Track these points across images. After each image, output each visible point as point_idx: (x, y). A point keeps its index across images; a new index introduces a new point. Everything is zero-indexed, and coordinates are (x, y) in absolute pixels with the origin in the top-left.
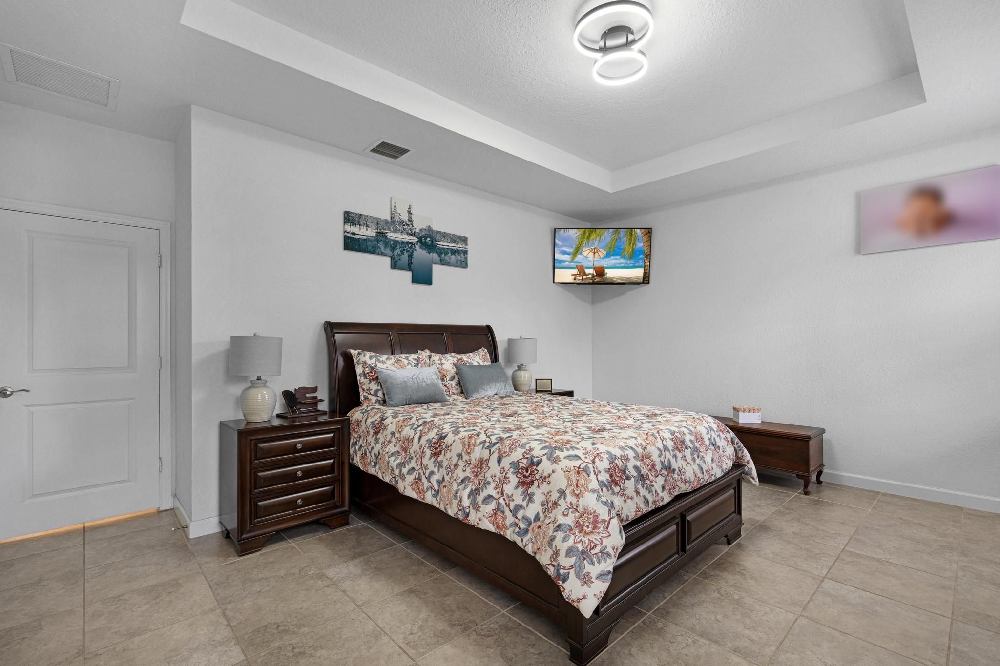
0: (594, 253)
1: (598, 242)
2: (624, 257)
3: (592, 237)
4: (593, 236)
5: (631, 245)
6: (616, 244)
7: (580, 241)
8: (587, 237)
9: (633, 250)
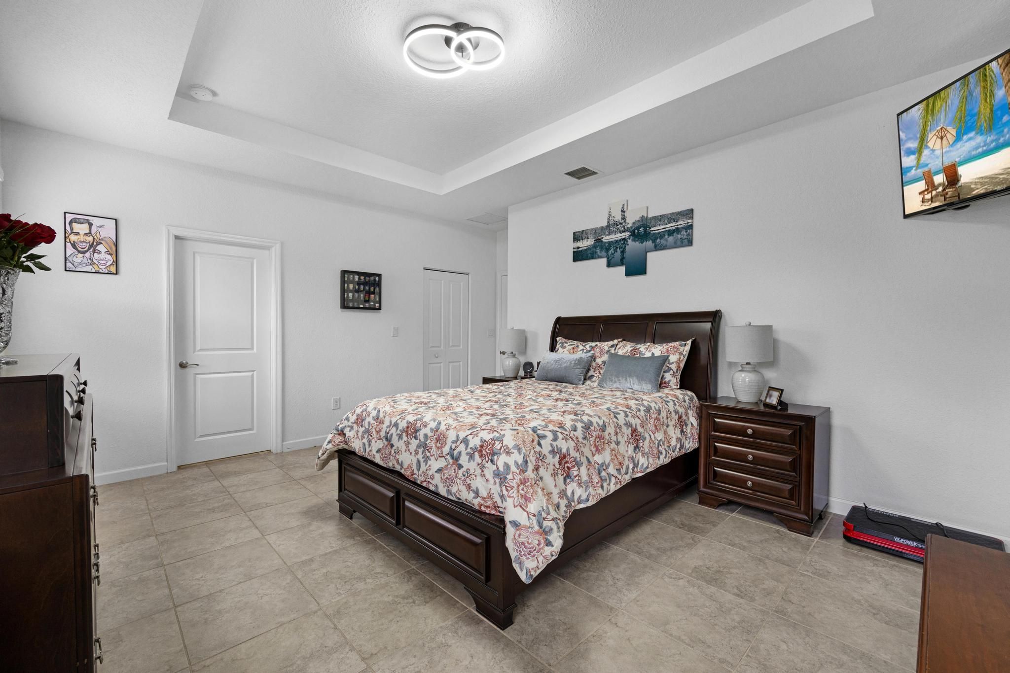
0: (942, 138)
1: (944, 113)
2: (980, 132)
3: (937, 109)
4: (938, 103)
5: (988, 100)
6: (967, 108)
7: (924, 121)
8: (931, 110)
9: (991, 109)
